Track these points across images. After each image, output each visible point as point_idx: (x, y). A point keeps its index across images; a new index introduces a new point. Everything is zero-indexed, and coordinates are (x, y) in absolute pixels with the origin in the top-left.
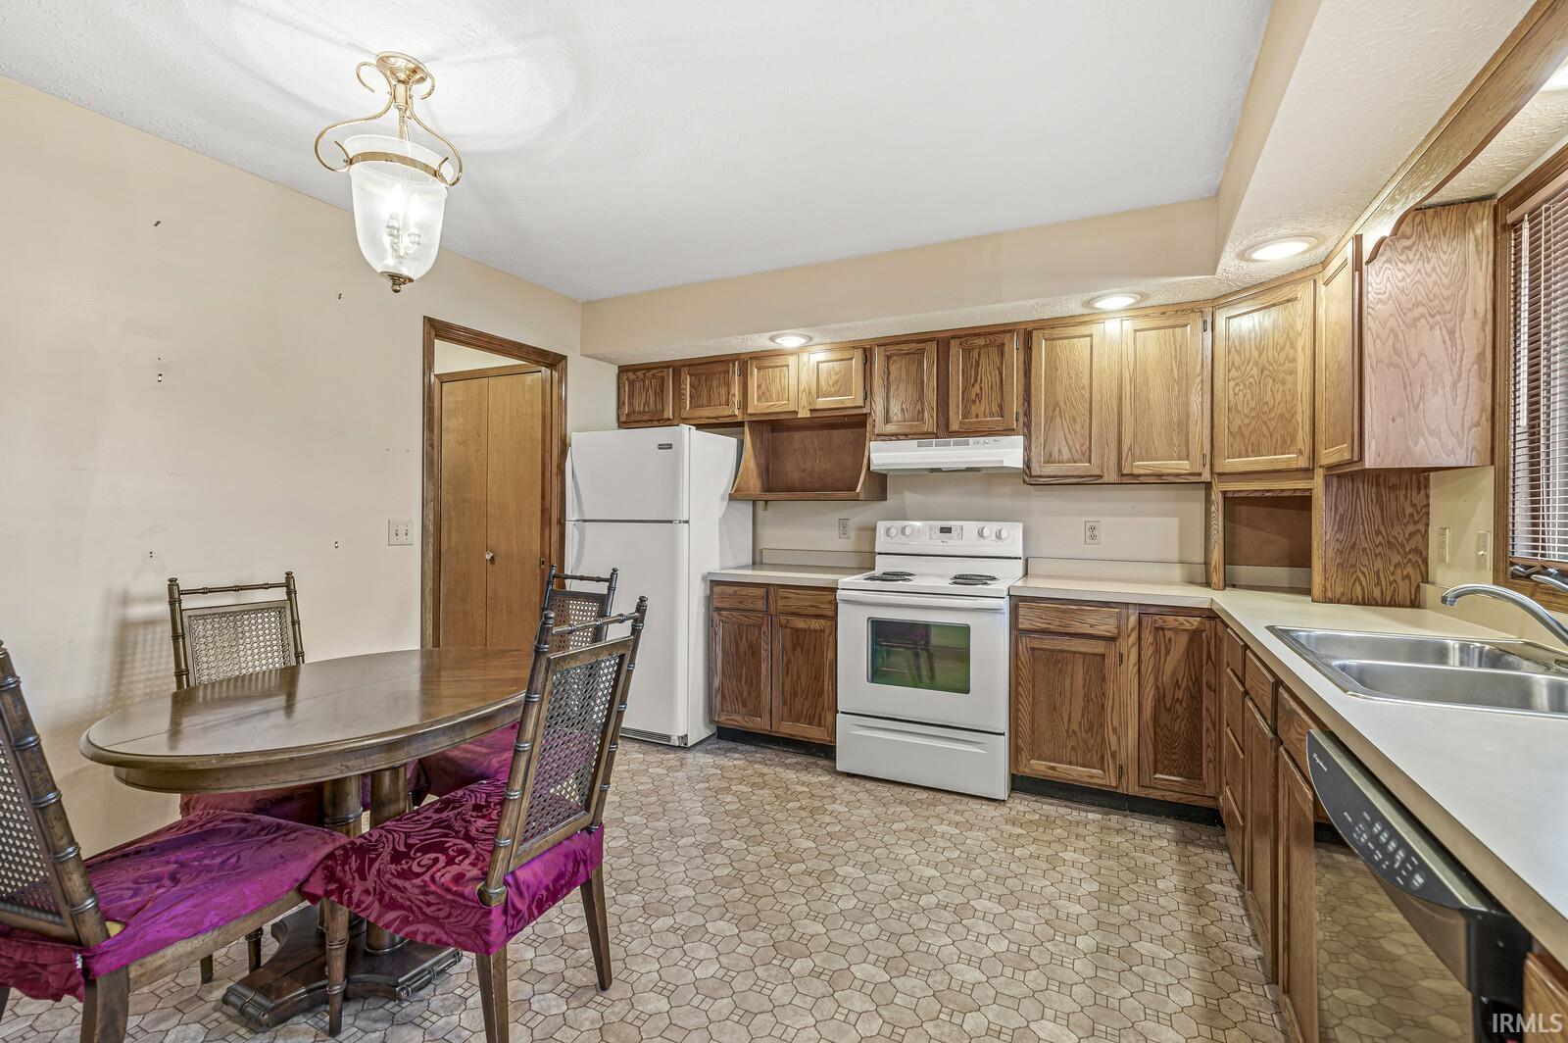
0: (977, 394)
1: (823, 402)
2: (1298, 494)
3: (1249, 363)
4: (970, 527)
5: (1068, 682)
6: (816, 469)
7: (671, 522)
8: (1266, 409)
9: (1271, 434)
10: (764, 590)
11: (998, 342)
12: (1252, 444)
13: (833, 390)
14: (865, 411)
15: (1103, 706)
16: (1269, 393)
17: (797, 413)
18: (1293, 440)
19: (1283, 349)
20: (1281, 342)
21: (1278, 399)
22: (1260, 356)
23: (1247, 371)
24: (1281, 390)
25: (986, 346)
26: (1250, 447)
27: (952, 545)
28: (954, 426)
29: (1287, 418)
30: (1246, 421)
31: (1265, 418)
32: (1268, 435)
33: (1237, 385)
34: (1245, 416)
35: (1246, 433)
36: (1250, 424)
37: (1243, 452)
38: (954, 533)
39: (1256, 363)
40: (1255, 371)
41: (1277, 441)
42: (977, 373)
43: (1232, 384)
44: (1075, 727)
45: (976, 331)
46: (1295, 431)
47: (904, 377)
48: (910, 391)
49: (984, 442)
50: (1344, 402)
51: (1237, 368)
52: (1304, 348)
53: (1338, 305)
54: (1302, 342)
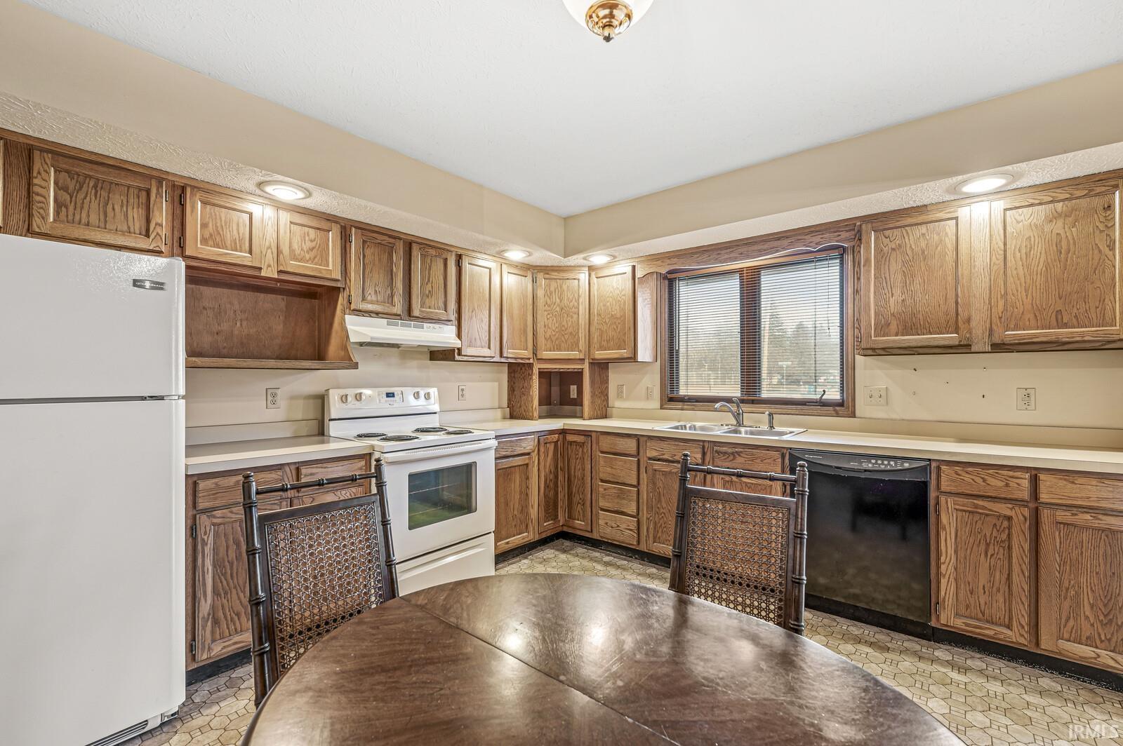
0: (430, 291)
1: (292, 265)
2: (576, 370)
3: (555, 304)
4: (409, 392)
5: (513, 485)
6: (236, 332)
7: (161, 398)
8: (563, 328)
9: (566, 342)
10: (240, 478)
11: (444, 256)
12: (557, 345)
13: (307, 257)
14: (339, 285)
15: (527, 494)
16: (565, 321)
17: (260, 269)
18: (577, 344)
19: (572, 301)
20: (571, 298)
21: (569, 325)
22: (561, 302)
23: (554, 308)
24: (571, 320)
25: (436, 256)
26: (555, 346)
27: (395, 406)
28: (416, 313)
29: (575, 335)
30: (554, 333)
31: (563, 333)
33: (548, 314)
34: (553, 330)
35: (554, 339)
36: (555, 335)
37: (552, 349)
38: (397, 397)
39: (559, 305)
40: (558, 309)
41: (569, 345)
42: (429, 274)
43: (546, 313)
44: (516, 512)
45: (432, 244)
46: (578, 340)
47: (377, 262)
48: (382, 275)
49: (433, 327)
50: (619, 332)
51: (549, 306)
52: (582, 303)
53: (612, 290)
54: (581, 300)
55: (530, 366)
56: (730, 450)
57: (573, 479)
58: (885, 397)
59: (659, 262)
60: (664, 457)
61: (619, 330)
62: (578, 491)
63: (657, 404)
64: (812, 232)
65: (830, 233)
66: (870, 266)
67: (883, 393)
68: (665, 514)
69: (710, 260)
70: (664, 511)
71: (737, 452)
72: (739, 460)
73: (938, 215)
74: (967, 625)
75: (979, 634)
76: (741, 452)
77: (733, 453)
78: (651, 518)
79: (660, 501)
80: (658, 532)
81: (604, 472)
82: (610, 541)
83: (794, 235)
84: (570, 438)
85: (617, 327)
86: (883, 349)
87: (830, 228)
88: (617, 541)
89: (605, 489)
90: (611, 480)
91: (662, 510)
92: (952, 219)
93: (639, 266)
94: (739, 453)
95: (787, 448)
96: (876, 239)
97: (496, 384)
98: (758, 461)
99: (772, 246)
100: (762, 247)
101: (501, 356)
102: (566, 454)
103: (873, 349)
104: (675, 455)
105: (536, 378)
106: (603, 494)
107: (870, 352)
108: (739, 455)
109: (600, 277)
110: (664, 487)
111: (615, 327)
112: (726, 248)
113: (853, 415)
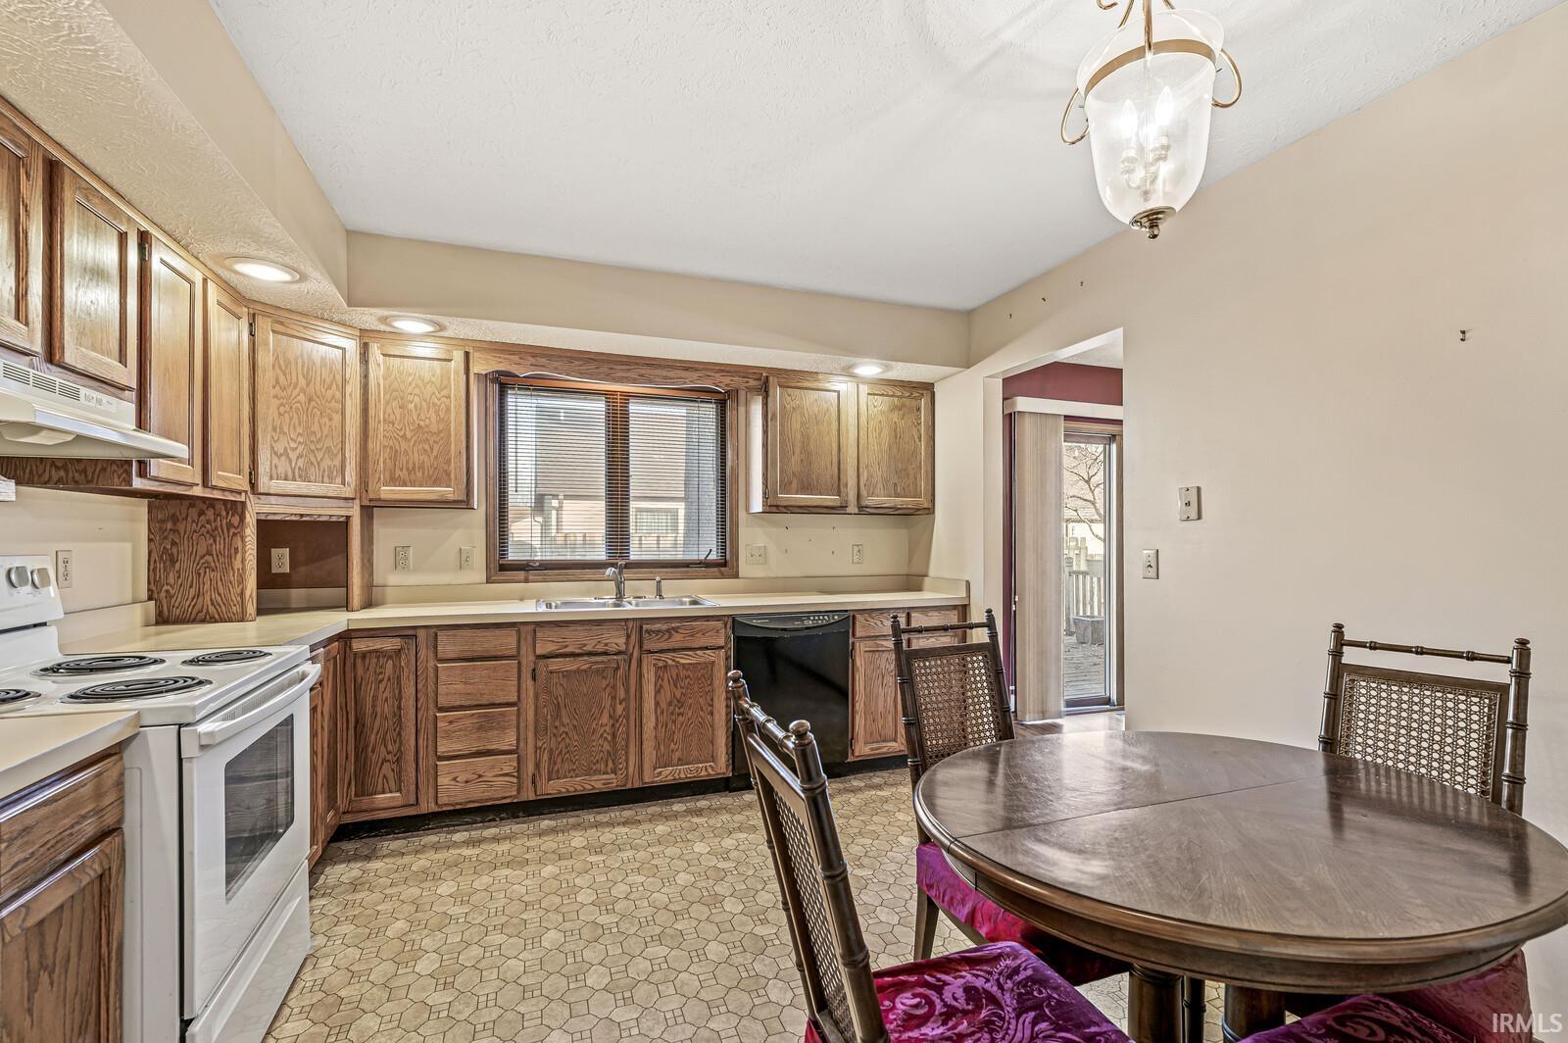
2: (334, 519)
3: (295, 387)
8: (313, 438)
9: (318, 463)
12: (300, 468)
16: (316, 423)
18: (340, 470)
19: (330, 388)
20: (328, 381)
21: (325, 432)
22: (308, 385)
23: (294, 395)
24: (328, 424)
26: (297, 471)
29: (334, 452)
30: (292, 445)
31: (313, 447)
32: (315, 463)
33: (282, 405)
34: (292, 439)
35: (293, 456)
36: (296, 448)
37: (290, 475)
39: (303, 391)
40: (302, 397)
41: (324, 471)
43: (278, 402)
46: (342, 464)
50: (436, 457)
51: (283, 389)
52: (350, 395)
53: (419, 382)
54: (348, 389)
55: (237, 508)
56: (664, 627)
57: (368, 721)
58: (763, 556)
59: (516, 358)
60: (568, 650)
61: (435, 453)
62: (384, 739)
63: (480, 575)
64: (722, 371)
65: (739, 377)
66: (776, 421)
67: (762, 552)
68: (567, 734)
69: (599, 373)
70: (566, 729)
71: (673, 628)
72: (677, 637)
73: (827, 385)
74: (872, 749)
75: (879, 754)
76: (678, 627)
77: (668, 631)
78: (545, 746)
79: (558, 716)
80: (555, 763)
81: (447, 694)
82: (458, 807)
83: (703, 369)
84: (359, 645)
85: (432, 449)
86: (785, 507)
87: (739, 372)
88: (474, 802)
89: (451, 722)
90: (463, 703)
91: (562, 729)
92: (835, 391)
93: (477, 355)
94: (676, 629)
95: (728, 616)
96: (781, 394)
97: (128, 546)
98: (700, 635)
99: (679, 376)
100: (669, 374)
101: (205, 483)
102: (350, 675)
103: (777, 506)
104: (585, 645)
105: (251, 533)
106: (446, 732)
107: (774, 509)
108: (677, 632)
109: (390, 356)
110: (567, 694)
111: (427, 447)
112: (622, 363)
113: (736, 576)
